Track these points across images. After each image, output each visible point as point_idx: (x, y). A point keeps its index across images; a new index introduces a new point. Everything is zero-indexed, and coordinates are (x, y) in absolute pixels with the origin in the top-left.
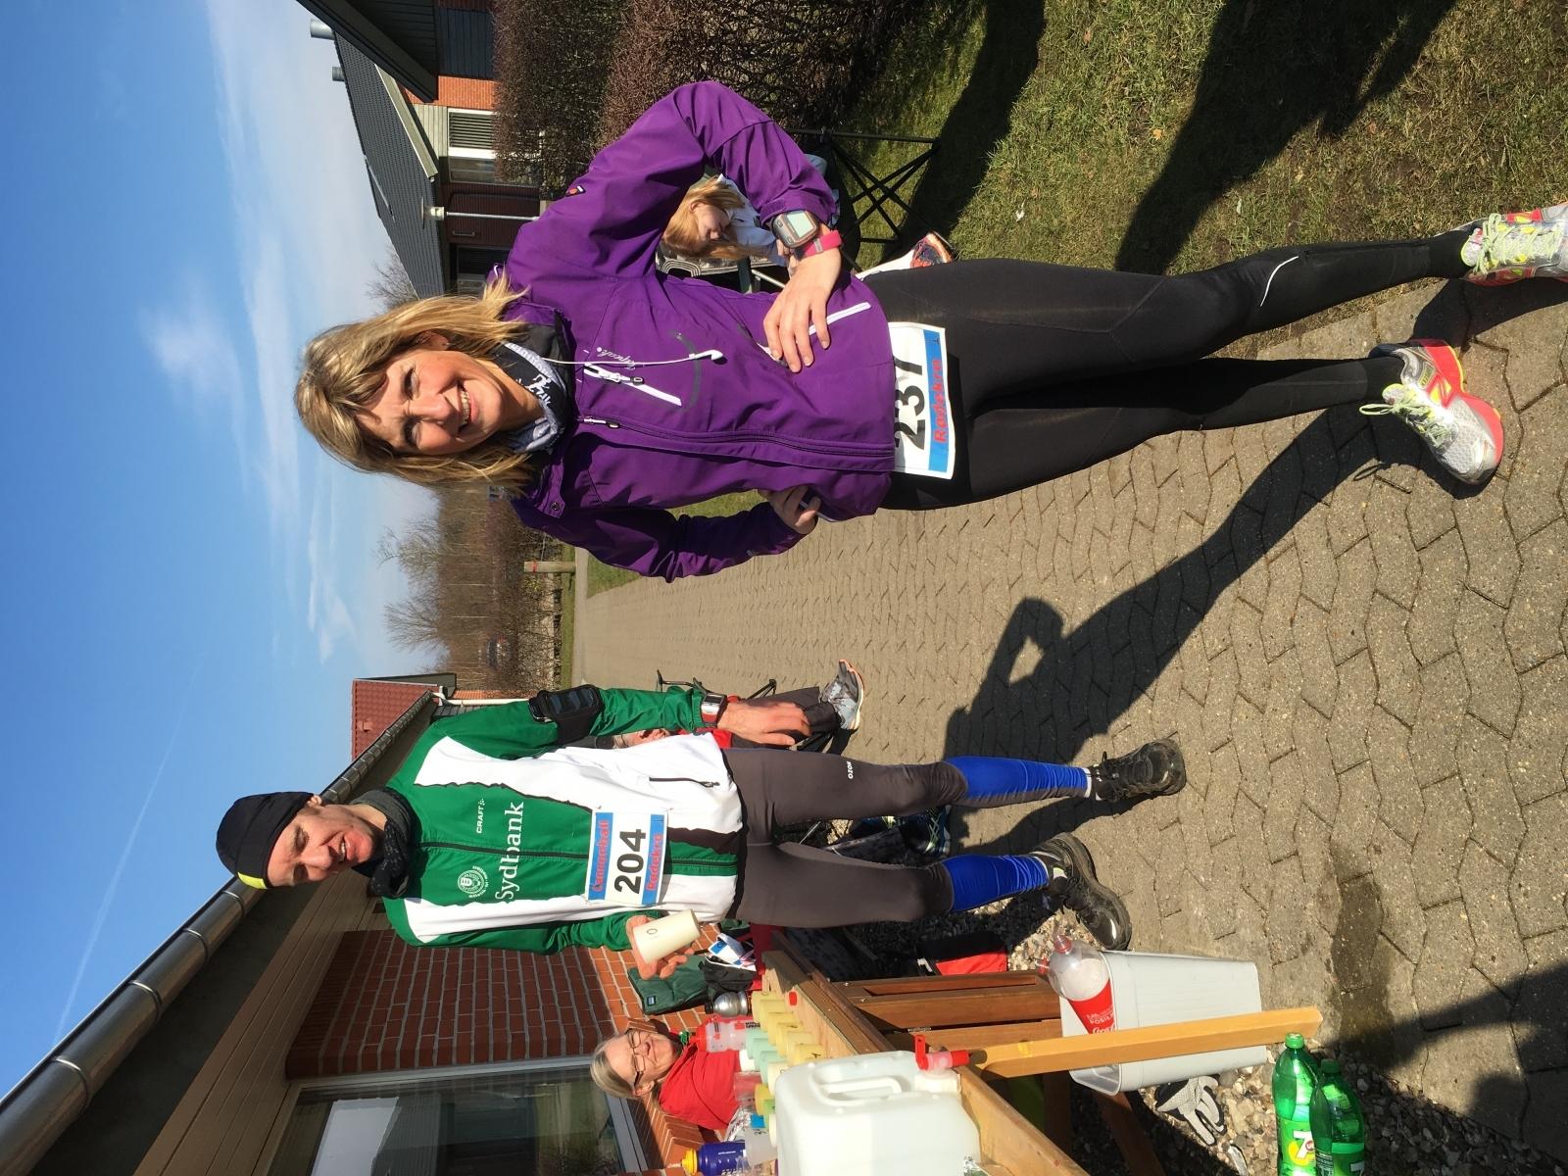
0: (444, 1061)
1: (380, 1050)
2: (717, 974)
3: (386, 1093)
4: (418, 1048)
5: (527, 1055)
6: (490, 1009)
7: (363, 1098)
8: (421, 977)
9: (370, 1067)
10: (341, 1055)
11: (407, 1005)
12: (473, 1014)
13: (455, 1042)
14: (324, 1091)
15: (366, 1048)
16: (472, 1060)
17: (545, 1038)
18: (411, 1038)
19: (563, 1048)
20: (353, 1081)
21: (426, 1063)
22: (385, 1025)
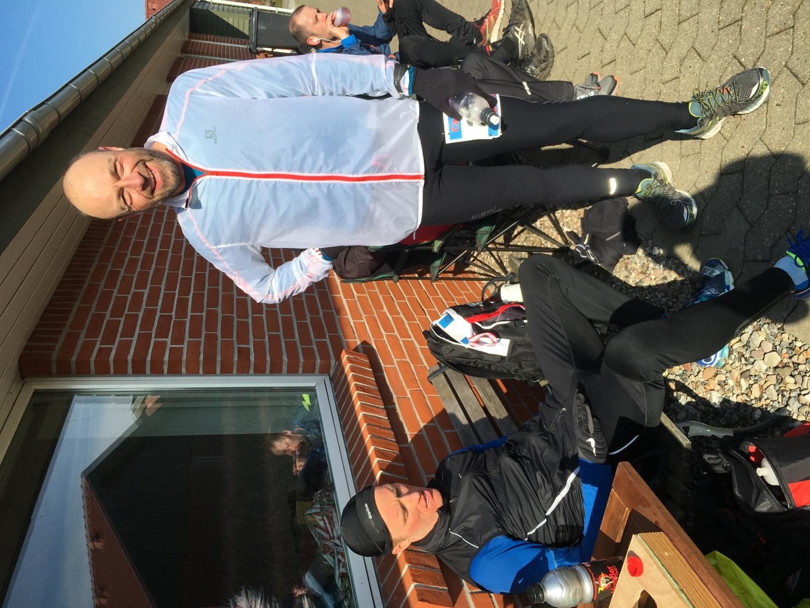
0: (175, 370)
1: (113, 354)
2: (443, 348)
5: (252, 371)
6: (219, 309)
8: (162, 256)
9: (103, 371)
10: (75, 356)
11: (146, 292)
12: (204, 314)
13: (185, 352)
15: (100, 349)
16: (201, 371)
17: (268, 358)
18: (144, 341)
19: (285, 367)
21: (157, 371)
22: (122, 320)
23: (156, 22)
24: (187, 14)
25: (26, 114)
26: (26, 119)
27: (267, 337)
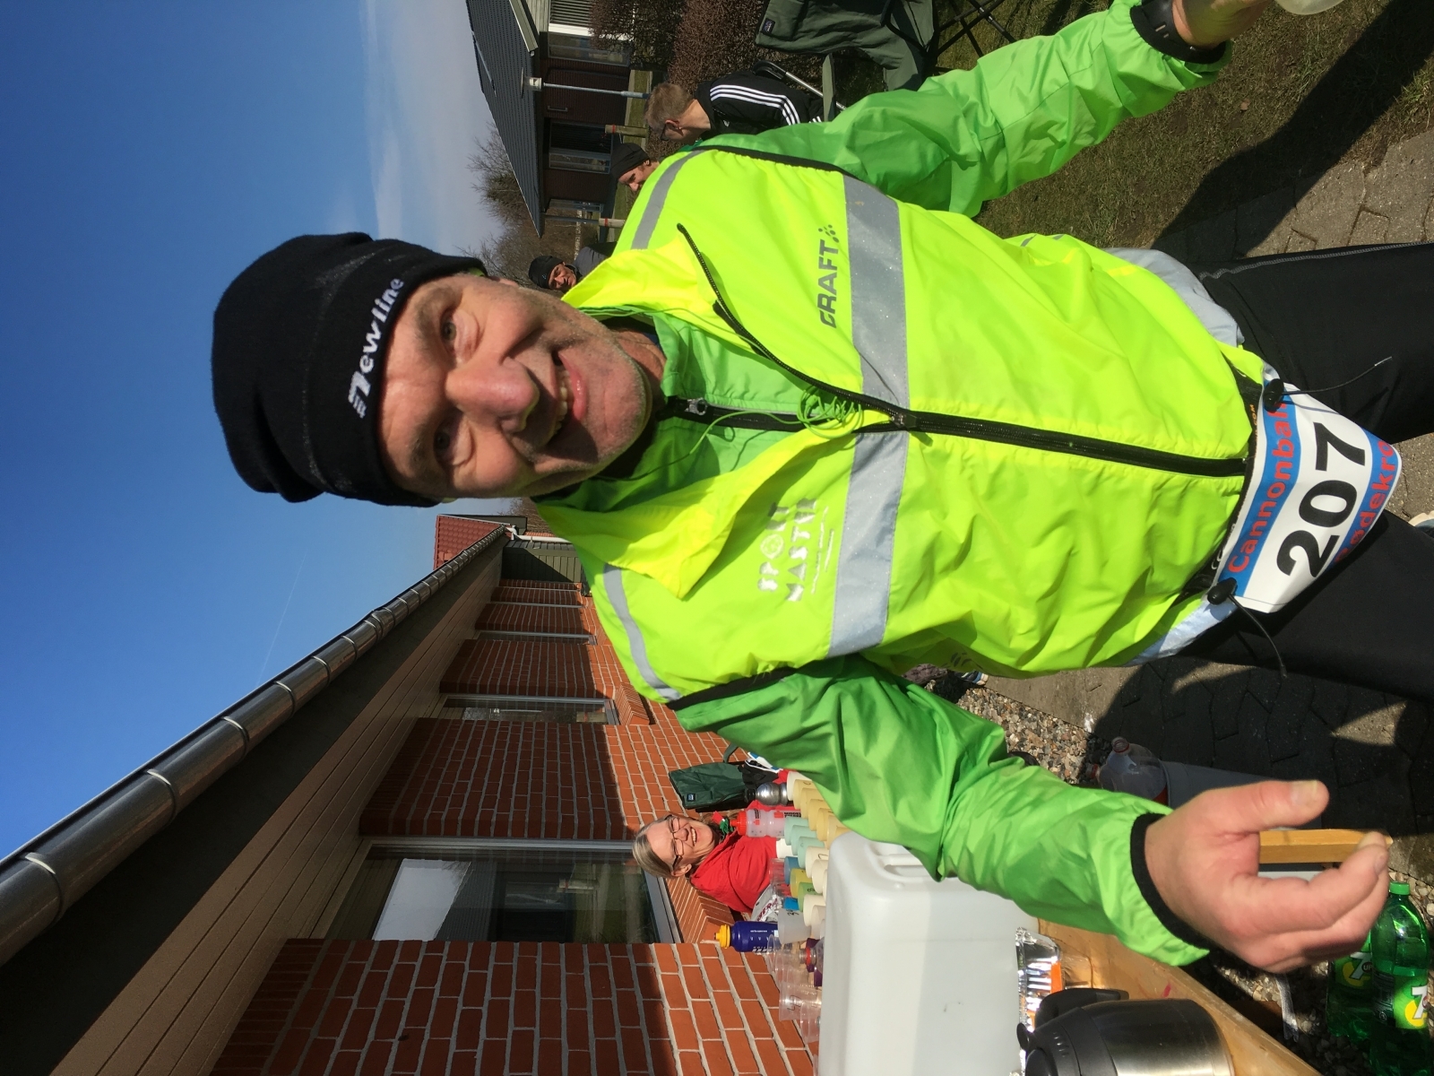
0: (501, 834)
1: (443, 818)
3: (448, 857)
4: (478, 819)
5: (575, 835)
6: (544, 793)
7: (426, 858)
8: (483, 761)
9: (434, 832)
10: (409, 818)
11: (470, 782)
12: (529, 796)
13: (511, 817)
14: (392, 848)
15: (431, 814)
16: (526, 835)
17: (592, 822)
18: (472, 810)
19: (608, 832)
20: (418, 843)
21: (484, 833)
22: (450, 798)
23: (468, 557)
24: (501, 552)
25: (372, 612)
26: (373, 615)
27: (591, 811)
